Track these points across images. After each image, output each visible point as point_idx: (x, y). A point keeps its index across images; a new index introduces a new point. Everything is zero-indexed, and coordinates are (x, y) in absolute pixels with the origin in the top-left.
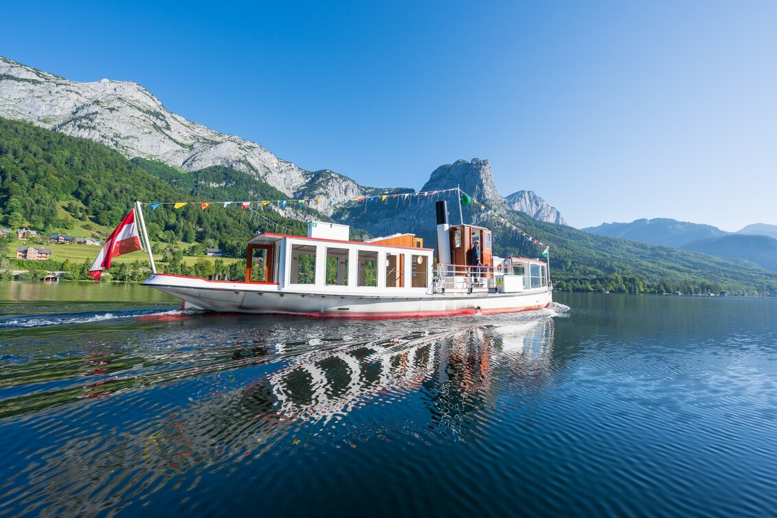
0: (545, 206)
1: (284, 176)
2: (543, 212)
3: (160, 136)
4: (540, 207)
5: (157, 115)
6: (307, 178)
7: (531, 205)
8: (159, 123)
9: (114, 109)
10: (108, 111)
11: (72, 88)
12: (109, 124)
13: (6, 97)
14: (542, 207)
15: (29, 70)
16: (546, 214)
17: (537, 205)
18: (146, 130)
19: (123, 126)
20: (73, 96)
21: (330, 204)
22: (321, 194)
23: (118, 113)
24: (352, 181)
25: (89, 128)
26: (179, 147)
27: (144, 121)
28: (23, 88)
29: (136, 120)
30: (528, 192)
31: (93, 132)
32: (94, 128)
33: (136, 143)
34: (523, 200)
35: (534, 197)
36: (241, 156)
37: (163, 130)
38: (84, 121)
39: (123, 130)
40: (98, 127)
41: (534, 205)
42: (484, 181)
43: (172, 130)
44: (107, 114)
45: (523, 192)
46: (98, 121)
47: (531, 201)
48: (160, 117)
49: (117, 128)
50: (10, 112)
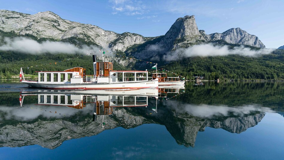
0: (247, 35)
1: (107, 37)
2: (245, 38)
3: (54, 29)
4: (243, 36)
5: (55, 21)
6: (117, 37)
7: (238, 35)
8: (56, 24)
9: (38, 22)
10: (36, 23)
11: (28, 17)
12: (36, 27)
13: (9, 24)
14: (244, 36)
15: (18, 14)
16: (247, 39)
17: (241, 34)
18: (49, 28)
19: (41, 27)
20: (28, 20)
21: (124, 47)
22: (119, 43)
23: (39, 23)
24: (140, 35)
25: (29, 30)
26: (61, 32)
27: (49, 24)
28: (14, 20)
29: (46, 25)
30: (236, 29)
31: (30, 31)
32: (31, 30)
33: (44, 32)
34: (232, 34)
35: (240, 31)
36: (82, 32)
37: (57, 26)
38: (28, 28)
39: (40, 29)
40: (32, 29)
41: (239, 35)
42: (186, 27)
43: (61, 26)
44: (36, 24)
45: (233, 29)
46: (32, 27)
47: (237, 33)
48: (57, 22)
49: (39, 29)
50: (9, 29)
